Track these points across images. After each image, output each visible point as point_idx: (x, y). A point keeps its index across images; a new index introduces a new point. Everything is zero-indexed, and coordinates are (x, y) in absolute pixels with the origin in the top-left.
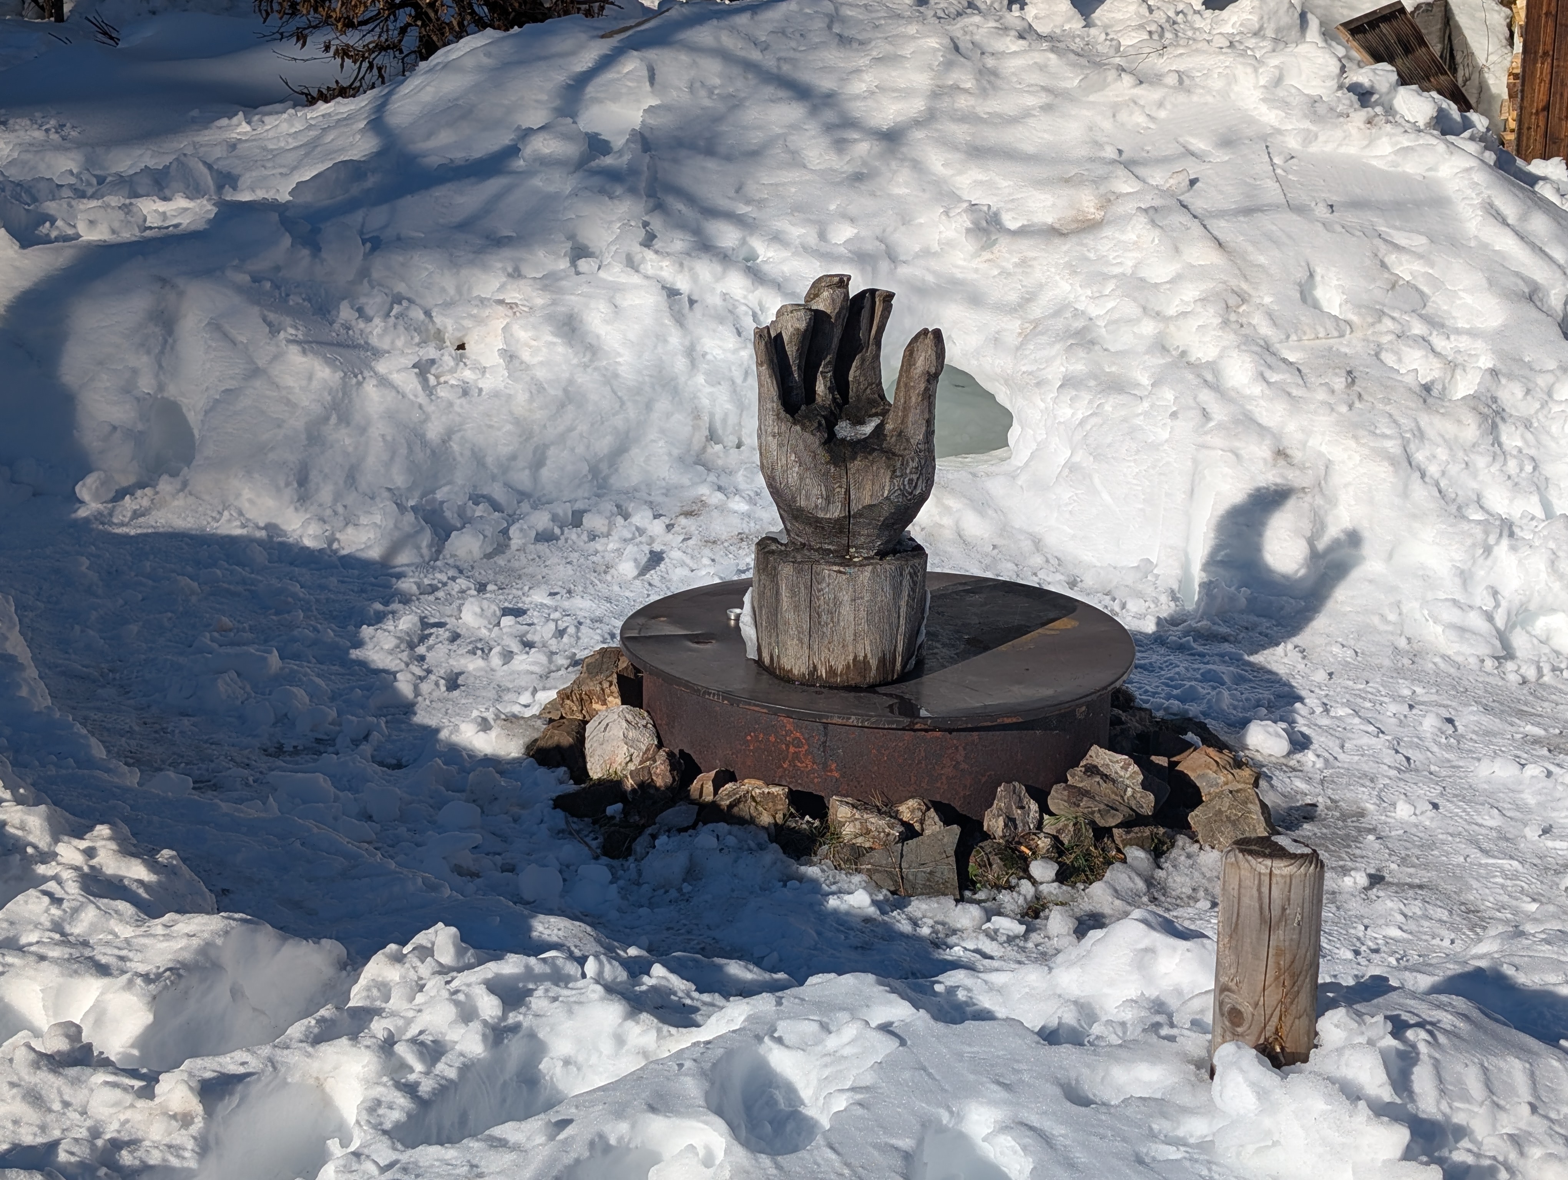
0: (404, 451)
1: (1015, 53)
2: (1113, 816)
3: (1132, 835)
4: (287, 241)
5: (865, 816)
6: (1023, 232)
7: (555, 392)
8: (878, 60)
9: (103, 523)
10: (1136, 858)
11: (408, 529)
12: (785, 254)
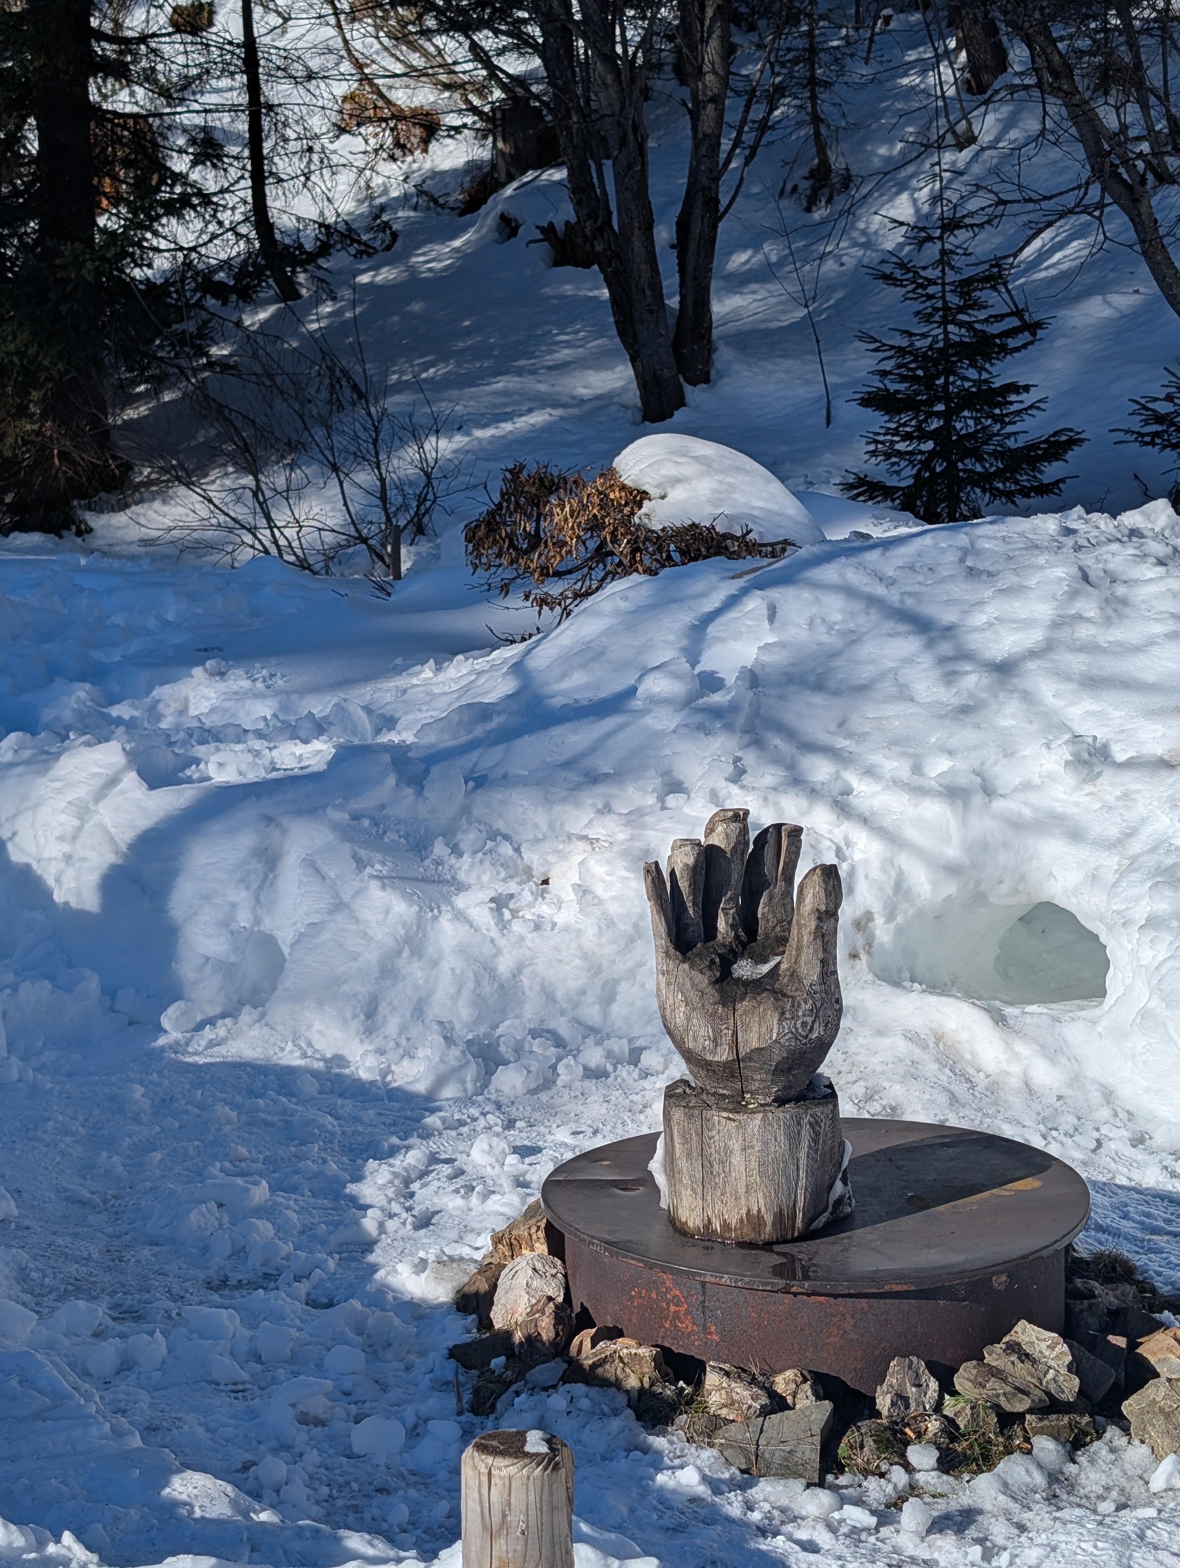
0: (470, 985)
1: (1151, 579)
2: (1021, 1401)
3: (1046, 1422)
4: (391, 780)
5: (733, 1385)
6: (1130, 764)
7: (625, 927)
8: (1002, 591)
9: (176, 1052)
10: (1043, 1449)
11: (453, 1063)
12: (878, 788)
